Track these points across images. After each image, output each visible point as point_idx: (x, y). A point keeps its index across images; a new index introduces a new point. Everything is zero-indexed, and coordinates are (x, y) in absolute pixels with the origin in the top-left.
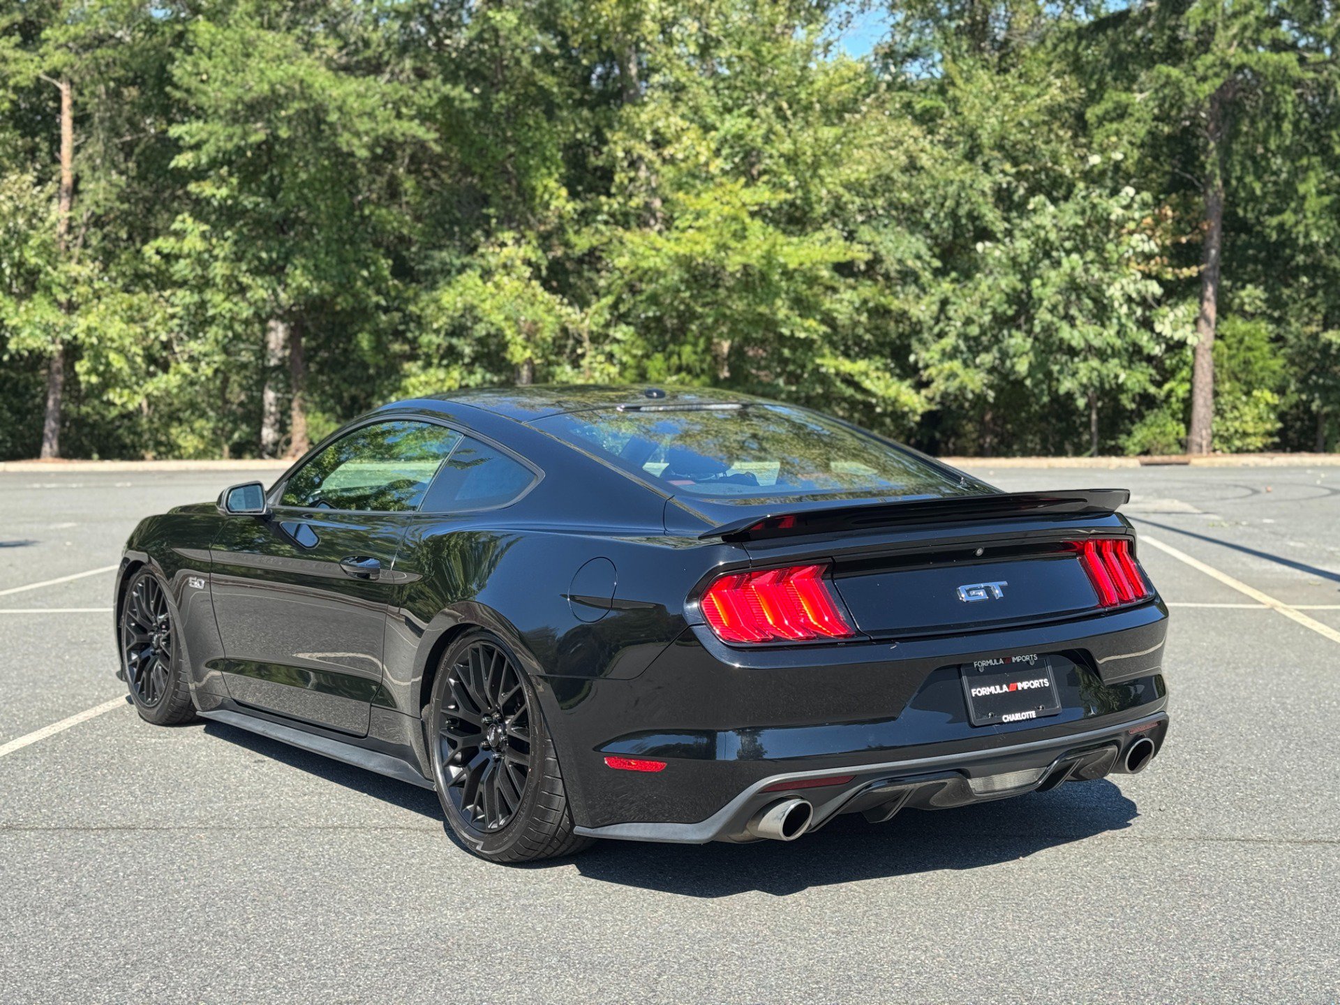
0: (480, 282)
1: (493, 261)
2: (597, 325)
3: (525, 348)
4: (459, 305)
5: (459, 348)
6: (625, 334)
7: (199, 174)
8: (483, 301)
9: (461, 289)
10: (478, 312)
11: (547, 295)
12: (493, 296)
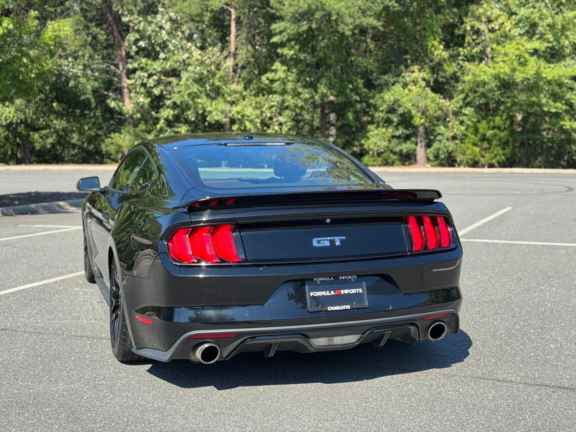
0: (401, 89)
1: (408, 79)
2: (456, 107)
3: (421, 118)
4: (392, 99)
5: (392, 119)
6: (469, 111)
7: (282, 45)
8: (403, 97)
9: (392, 92)
10: (401, 103)
11: (433, 94)
12: (407, 95)
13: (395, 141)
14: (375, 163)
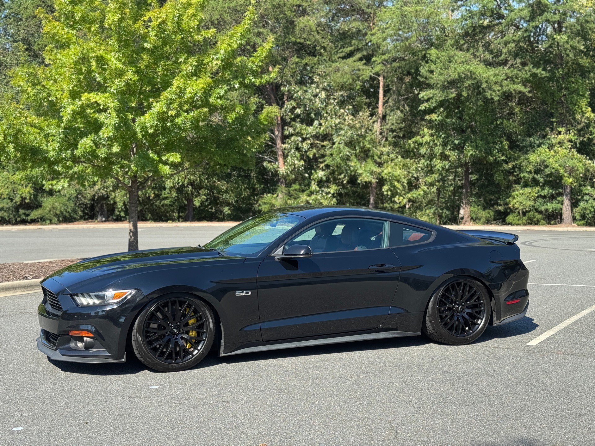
0: (547, 150)
1: (554, 141)
4: (538, 160)
5: (538, 179)
7: (431, 111)
8: (549, 158)
10: (547, 164)
11: (579, 155)
12: (553, 156)
13: (540, 200)
14: (520, 222)
